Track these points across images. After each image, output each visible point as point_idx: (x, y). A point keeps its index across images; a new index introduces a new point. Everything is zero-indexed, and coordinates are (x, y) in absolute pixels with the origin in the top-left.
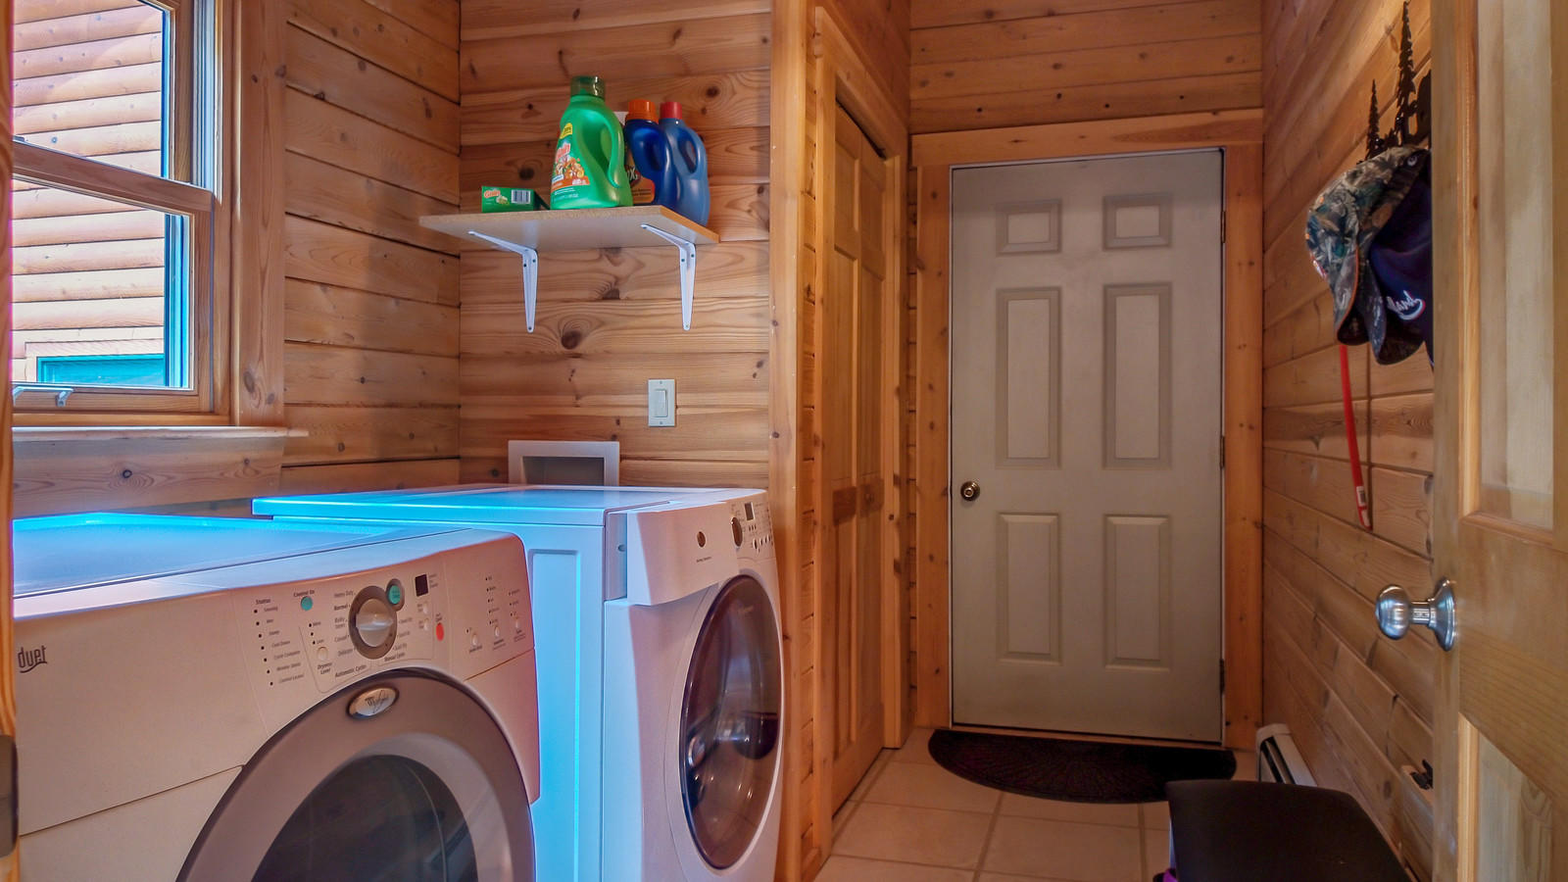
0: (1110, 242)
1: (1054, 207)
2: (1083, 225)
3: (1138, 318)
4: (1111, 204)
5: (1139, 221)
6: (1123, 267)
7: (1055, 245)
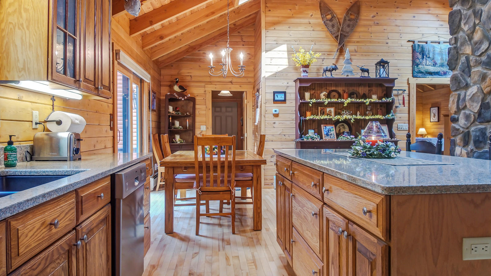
0: (226, 111)
1: (220, 107)
2: (224, 109)
3: (229, 120)
4: (226, 107)
5: (229, 109)
6: (228, 114)
7: (221, 111)
